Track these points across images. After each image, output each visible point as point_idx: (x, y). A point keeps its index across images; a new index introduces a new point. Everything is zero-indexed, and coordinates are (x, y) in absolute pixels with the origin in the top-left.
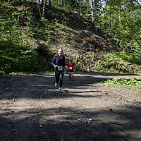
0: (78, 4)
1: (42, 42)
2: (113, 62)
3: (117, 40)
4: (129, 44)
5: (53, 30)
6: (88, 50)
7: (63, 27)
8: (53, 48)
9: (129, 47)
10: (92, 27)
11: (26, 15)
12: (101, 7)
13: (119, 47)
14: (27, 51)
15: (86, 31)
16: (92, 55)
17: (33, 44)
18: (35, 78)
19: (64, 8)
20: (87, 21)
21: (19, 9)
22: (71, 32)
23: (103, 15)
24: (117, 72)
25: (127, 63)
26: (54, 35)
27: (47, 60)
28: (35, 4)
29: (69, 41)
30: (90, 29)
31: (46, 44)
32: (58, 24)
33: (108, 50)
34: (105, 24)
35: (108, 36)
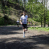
0: (18, 1)
1: (6, 15)
2: (31, 21)
3: (32, 14)
4: (36, 15)
5: (9, 10)
7: (13, 9)
8: (10, 17)
9: (36, 16)
10: (23, 9)
12: (26, 2)
17: (3, 15)
19: (13, 3)
20: (21, 7)
22: (16, 11)
23: (27, 5)
25: (35, 22)
26: (10, 12)
28: (3, 1)
29: (15, 14)
31: (7, 15)
32: (11, 8)
33: (29, 17)
34: (27, 8)
35: (29, 12)
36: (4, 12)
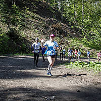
1: (13, 27)
2: (76, 47)
3: (80, 28)
4: (90, 32)
5: (23, 16)
7: (32, 14)
8: (23, 33)
9: (90, 34)
10: (58, 16)
13: (82, 34)
15: (53, 19)
16: (57, 40)
18: (6, 60)
20: (53, 10)
22: (40, 19)
23: (68, 5)
26: (24, 21)
27: (17, 44)
29: (37, 27)
30: (56, 17)
31: (17, 29)
32: (27, 12)
34: (69, 13)
35: (72, 24)
36: (8, 22)
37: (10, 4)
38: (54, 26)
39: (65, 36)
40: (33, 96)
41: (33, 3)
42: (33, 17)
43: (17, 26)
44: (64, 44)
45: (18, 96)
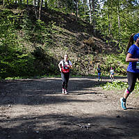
0: (76, 5)
1: (39, 45)
2: (113, 65)
3: (117, 42)
5: (49, 32)
6: (87, 53)
7: (60, 29)
8: (51, 52)
10: (90, 29)
11: (22, 18)
12: (99, 8)
13: (119, 49)
14: (24, 55)
15: (84, 34)
16: (90, 57)
17: (30, 48)
20: (84, 23)
21: (15, 12)
22: (69, 34)
23: (101, 16)
24: (117, 75)
26: (51, 38)
27: (45, 64)
28: (31, 6)
29: (66, 44)
30: (88, 31)
31: (43, 47)
32: (54, 27)
33: (107, 53)
34: (103, 26)
35: (107, 38)
36: (33, 40)
37: (34, 20)
38: (86, 41)
39: (100, 52)
40: (65, 124)
41: (60, 17)
42: (61, 32)
43: (43, 44)
44: (98, 62)
45: (48, 124)
